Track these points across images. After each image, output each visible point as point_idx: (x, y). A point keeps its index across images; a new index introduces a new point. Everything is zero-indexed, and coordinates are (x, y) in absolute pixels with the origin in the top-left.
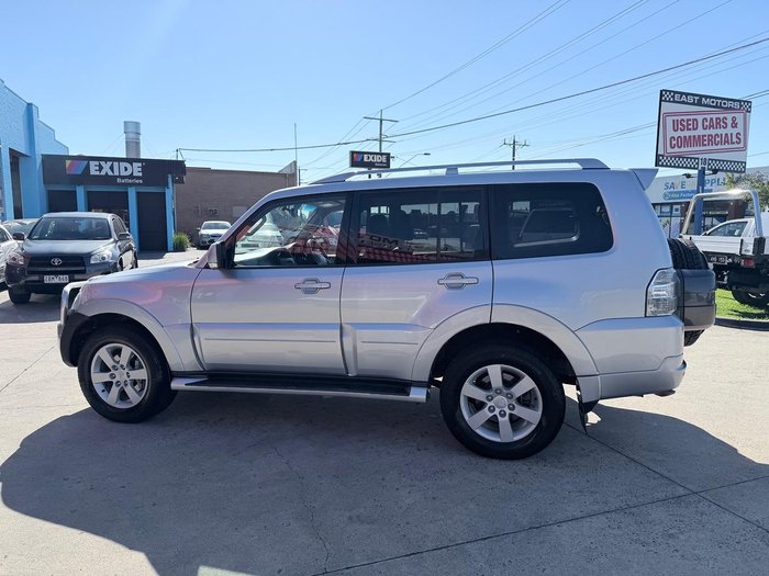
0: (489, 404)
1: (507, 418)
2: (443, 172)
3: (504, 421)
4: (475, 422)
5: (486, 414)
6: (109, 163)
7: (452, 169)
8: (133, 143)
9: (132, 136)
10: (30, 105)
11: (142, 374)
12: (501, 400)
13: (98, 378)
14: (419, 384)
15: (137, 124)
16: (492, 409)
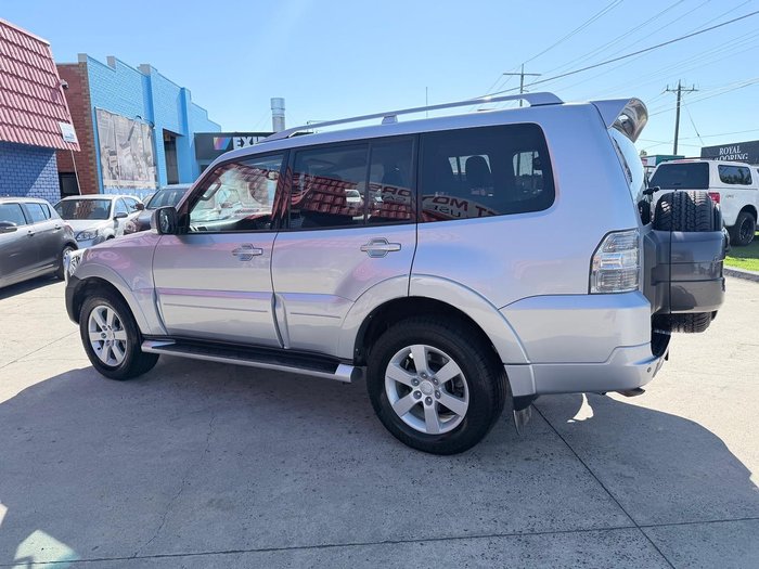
0: (415, 389)
1: (433, 406)
2: (378, 122)
3: (430, 409)
4: (401, 406)
5: (411, 399)
6: (249, 138)
7: (390, 116)
8: (279, 119)
9: (277, 111)
10: (183, 89)
11: (122, 335)
12: (427, 386)
13: (94, 337)
14: (346, 361)
15: (282, 100)
16: (417, 394)
